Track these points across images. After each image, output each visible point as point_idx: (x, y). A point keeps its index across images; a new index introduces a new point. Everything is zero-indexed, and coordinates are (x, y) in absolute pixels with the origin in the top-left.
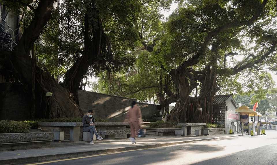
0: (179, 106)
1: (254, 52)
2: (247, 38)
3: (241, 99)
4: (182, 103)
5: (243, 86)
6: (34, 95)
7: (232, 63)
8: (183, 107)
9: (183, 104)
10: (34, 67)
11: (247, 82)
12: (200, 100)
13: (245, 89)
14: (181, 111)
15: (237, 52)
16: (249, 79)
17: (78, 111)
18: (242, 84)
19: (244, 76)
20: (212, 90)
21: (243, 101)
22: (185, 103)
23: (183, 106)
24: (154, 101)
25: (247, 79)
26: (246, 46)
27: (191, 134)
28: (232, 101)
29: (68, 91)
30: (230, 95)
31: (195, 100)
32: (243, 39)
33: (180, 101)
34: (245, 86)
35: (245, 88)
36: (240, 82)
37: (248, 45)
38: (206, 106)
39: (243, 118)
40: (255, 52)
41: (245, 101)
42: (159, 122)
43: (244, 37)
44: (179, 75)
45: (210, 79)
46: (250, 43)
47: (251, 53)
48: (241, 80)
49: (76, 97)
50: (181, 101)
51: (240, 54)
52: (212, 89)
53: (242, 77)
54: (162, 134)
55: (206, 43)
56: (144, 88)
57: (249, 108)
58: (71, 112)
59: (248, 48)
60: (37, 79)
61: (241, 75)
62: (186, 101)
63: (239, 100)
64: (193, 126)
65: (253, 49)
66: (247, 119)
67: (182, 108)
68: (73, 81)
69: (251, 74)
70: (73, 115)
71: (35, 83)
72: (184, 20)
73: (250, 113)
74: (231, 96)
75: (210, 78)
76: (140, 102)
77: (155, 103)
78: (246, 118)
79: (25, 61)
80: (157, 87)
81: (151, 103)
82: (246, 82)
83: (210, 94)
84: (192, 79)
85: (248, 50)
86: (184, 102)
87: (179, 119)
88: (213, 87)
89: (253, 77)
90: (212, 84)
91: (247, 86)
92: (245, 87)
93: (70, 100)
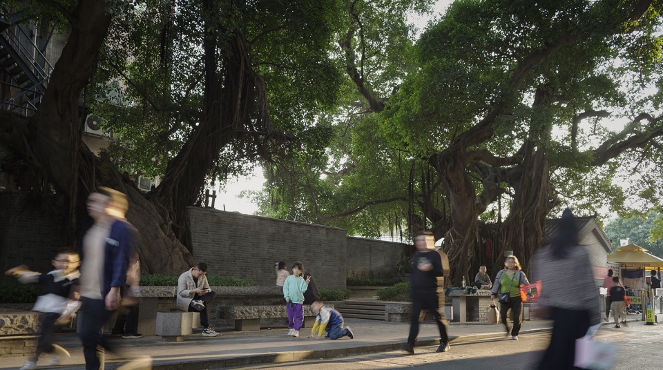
0: (450, 246)
1: (653, 109)
2: (634, 76)
3: (629, 229)
4: (458, 238)
5: (628, 194)
6: (74, 218)
7: (597, 138)
8: (462, 249)
9: (462, 241)
10: (76, 153)
11: (638, 186)
12: (508, 229)
13: (634, 203)
14: (456, 259)
15: (609, 109)
16: (643, 177)
17: (180, 258)
18: (623, 190)
19: (629, 169)
20: (539, 205)
21: (634, 235)
22: (467, 237)
23: (460, 245)
24: (401, 236)
25: (637, 176)
26: (631, 95)
27: (477, 319)
28: (595, 232)
29: (165, 208)
30: (591, 217)
31: (495, 229)
32: (622, 79)
33: (452, 232)
34: (632, 194)
35: (633, 201)
36: (619, 185)
37: (635, 92)
38: (523, 245)
39: (631, 277)
40: (657, 108)
41: (639, 233)
42: (402, 286)
43: (626, 72)
44: (448, 168)
45: (533, 177)
46: (643, 86)
47: (646, 112)
48: (622, 178)
49: (186, 224)
50: (456, 232)
51: (617, 116)
52: (539, 202)
53: (623, 173)
54: (399, 318)
55: (513, 83)
56: (371, 203)
57: (644, 250)
58: (161, 259)
59: (637, 100)
60: (84, 182)
61: (622, 167)
62: (468, 232)
63: (622, 230)
64: (483, 297)
65: (650, 102)
66: (641, 279)
67: (458, 250)
68: (177, 187)
69: (647, 164)
70: (168, 267)
71: (76, 189)
72: (452, 29)
73: (648, 265)
74: (591, 221)
75: (532, 175)
76: (364, 237)
77: (404, 238)
78: (639, 277)
79: (57, 139)
80: (404, 199)
81: (395, 241)
82: (634, 184)
83: (533, 214)
84: (488, 177)
85: (638, 103)
86: (464, 236)
87: (451, 279)
88: (540, 197)
89: (653, 171)
90: (537, 190)
91: (639, 196)
92: (633, 196)
93: (162, 232)
